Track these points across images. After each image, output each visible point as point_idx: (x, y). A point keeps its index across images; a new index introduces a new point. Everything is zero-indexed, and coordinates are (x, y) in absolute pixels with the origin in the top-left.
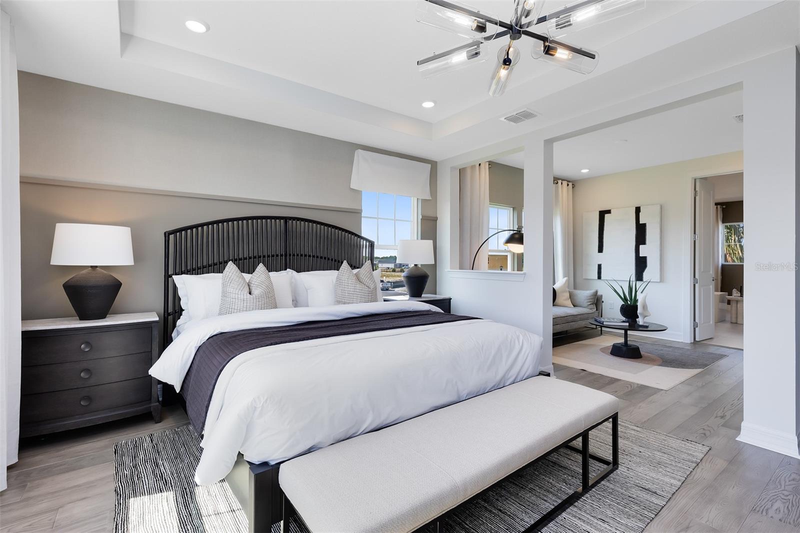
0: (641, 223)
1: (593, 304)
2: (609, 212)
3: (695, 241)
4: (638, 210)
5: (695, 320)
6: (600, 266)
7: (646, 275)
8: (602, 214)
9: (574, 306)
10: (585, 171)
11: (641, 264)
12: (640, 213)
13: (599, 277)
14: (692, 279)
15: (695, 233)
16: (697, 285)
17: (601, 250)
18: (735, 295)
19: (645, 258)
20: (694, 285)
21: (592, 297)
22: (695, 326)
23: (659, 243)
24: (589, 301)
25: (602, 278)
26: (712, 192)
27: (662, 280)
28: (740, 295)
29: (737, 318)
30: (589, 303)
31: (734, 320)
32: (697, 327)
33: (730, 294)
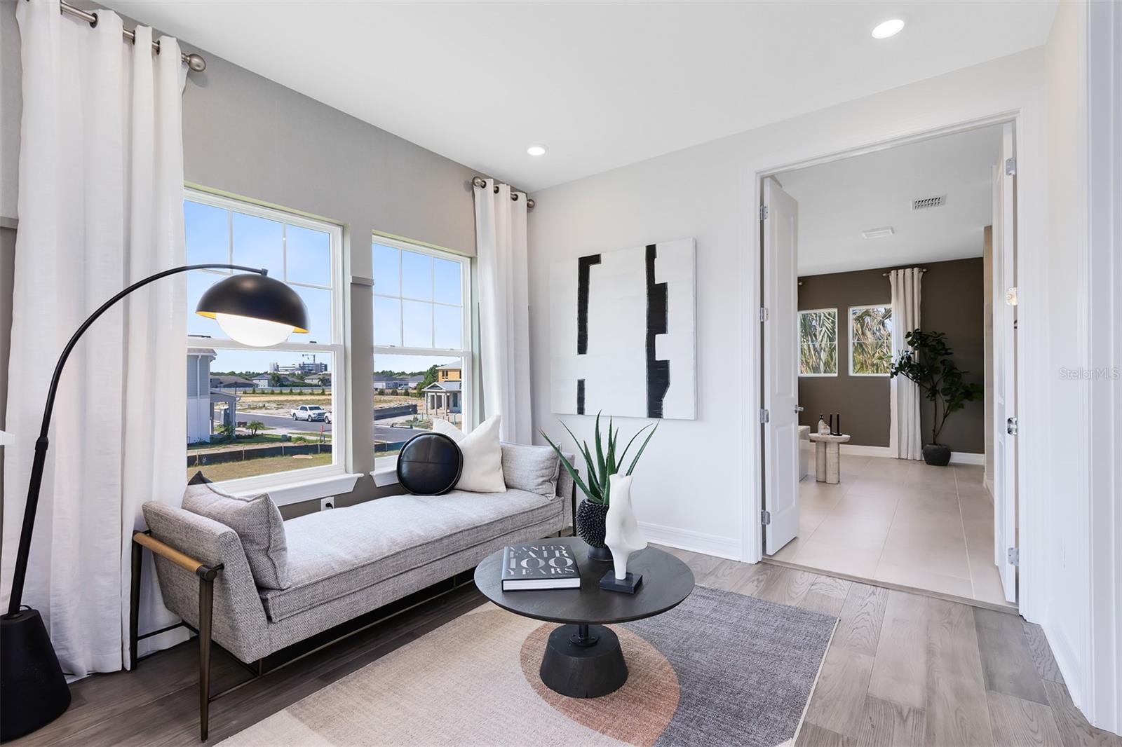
0: (656, 283)
1: (549, 481)
2: (596, 259)
3: (762, 324)
4: (651, 252)
5: (764, 507)
6: (581, 384)
7: (668, 402)
8: (586, 264)
9: (508, 487)
10: (536, 151)
11: (658, 376)
12: (656, 259)
13: (581, 411)
14: (758, 412)
15: (762, 305)
16: (767, 426)
17: (582, 349)
18: (822, 431)
19: (665, 364)
20: (763, 426)
21: (548, 464)
22: (765, 518)
23: (691, 329)
24: (540, 473)
25: (587, 411)
26: (792, 219)
27: (698, 417)
28: (829, 431)
29: (825, 472)
30: (541, 479)
31: (821, 478)
32: (769, 523)
33: (814, 430)
